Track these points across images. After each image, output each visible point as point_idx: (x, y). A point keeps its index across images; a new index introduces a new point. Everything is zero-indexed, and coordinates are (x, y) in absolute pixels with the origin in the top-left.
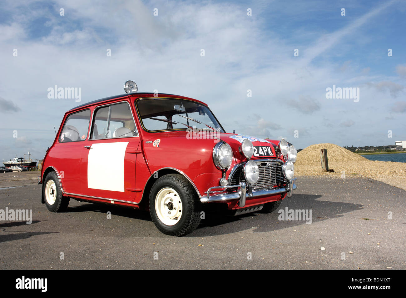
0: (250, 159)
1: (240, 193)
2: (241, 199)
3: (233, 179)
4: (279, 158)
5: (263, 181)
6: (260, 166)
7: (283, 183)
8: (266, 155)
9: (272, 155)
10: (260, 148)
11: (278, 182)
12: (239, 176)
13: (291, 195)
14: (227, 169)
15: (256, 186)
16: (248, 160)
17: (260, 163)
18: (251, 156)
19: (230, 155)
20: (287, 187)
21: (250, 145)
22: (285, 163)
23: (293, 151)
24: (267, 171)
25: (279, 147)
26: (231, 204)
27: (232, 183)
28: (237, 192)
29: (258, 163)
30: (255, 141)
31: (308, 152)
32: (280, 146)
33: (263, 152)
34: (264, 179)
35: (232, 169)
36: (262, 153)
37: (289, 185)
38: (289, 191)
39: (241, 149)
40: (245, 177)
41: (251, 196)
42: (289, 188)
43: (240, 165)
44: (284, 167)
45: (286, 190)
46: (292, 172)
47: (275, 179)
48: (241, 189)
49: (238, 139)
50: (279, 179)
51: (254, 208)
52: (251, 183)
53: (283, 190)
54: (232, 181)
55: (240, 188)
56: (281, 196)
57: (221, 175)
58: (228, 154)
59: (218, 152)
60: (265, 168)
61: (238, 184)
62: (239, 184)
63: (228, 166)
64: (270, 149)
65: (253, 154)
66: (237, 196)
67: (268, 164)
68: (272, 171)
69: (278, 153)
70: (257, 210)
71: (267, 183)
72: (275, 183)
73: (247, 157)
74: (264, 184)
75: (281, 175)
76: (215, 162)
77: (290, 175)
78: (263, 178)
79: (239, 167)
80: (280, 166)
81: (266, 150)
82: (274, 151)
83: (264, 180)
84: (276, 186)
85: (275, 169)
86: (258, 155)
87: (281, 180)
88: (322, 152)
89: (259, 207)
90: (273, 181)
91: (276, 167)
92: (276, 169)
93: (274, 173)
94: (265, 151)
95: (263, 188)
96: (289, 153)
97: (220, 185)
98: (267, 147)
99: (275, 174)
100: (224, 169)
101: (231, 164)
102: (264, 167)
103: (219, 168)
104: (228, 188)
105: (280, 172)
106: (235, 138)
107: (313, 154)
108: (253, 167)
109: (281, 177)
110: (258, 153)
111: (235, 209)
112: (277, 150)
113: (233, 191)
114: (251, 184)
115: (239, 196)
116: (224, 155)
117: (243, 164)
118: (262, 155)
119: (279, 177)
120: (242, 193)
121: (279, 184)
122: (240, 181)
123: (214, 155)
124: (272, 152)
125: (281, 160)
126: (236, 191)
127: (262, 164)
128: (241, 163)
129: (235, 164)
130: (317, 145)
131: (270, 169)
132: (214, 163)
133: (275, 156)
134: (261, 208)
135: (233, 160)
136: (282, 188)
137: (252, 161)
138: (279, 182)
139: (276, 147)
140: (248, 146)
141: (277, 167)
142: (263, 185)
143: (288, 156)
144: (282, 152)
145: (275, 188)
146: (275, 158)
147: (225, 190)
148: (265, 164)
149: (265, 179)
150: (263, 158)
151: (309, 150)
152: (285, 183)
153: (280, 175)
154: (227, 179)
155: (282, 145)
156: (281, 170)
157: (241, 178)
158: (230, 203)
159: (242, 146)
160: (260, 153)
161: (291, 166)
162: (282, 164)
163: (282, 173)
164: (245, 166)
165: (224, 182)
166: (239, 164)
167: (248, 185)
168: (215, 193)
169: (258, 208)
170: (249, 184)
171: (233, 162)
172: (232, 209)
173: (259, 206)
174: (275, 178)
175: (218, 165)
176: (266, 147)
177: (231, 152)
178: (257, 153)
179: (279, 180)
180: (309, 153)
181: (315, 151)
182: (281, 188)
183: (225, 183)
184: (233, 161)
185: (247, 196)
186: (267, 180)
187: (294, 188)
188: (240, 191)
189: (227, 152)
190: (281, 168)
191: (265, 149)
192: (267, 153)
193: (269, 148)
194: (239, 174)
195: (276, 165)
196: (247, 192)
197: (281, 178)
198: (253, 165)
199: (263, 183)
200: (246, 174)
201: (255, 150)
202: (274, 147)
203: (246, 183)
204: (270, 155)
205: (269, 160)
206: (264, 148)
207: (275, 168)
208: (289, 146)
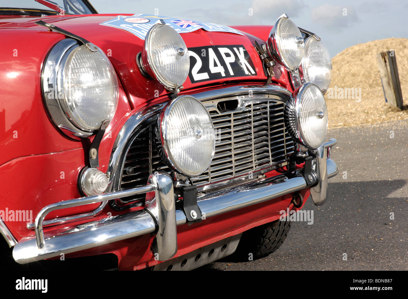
0: (178, 90)
1: (155, 211)
2: (160, 231)
3: (126, 166)
4: (275, 82)
5: (231, 162)
6: (215, 112)
7: (294, 159)
8: (232, 73)
9: (253, 72)
10: (211, 51)
11: (278, 158)
12: (148, 155)
13: (323, 196)
14: (99, 133)
15: (207, 180)
16: (170, 95)
17: (216, 102)
18: (181, 82)
19: (106, 86)
20: (310, 171)
21: (174, 45)
22: (297, 94)
23: (317, 53)
24: (240, 128)
25: (272, 43)
26: (130, 254)
27: (123, 179)
28: (144, 209)
29: (210, 103)
30: (191, 30)
31: (342, 66)
32: (277, 42)
33: (223, 63)
34: (233, 153)
35: (122, 133)
36: (220, 69)
37: (315, 163)
38: (317, 182)
39: (145, 61)
40: (166, 156)
41: (195, 218)
42: (315, 175)
43: (147, 116)
44: (296, 107)
45: (307, 180)
46: (321, 121)
47: (268, 151)
48: (157, 198)
49: (134, 28)
50: (283, 147)
51: (212, 252)
52: (189, 172)
53: (298, 183)
54: (125, 172)
55: (152, 195)
56: (292, 202)
57: (79, 158)
58: (100, 81)
59: (59, 77)
60: (232, 118)
61: (145, 181)
62: (150, 182)
63: (105, 124)
64: (246, 53)
65: (186, 75)
66: (144, 224)
67: (242, 105)
68: (257, 124)
69: (272, 63)
70: (221, 255)
71: (244, 166)
72: (271, 163)
73: (169, 85)
74: (233, 171)
75: (287, 135)
76: (52, 113)
77: (316, 132)
78: (230, 150)
79: (144, 124)
80: (282, 105)
81: (232, 59)
82: (257, 60)
83: (233, 159)
84: (275, 171)
85: (266, 119)
86: (205, 76)
87: (288, 151)
88: (382, 61)
89: (225, 247)
90: (262, 157)
91: (268, 110)
92: (268, 116)
93: (265, 132)
94: (229, 60)
95: (235, 183)
96: (305, 62)
97: (81, 193)
98: (235, 49)
99: (267, 135)
100: (91, 136)
101: (112, 115)
102: (229, 116)
103: (73, 134)
104: (111, 202)
105: (282, 126)
106: (123, 27)
107: (354, 69)
108: (193, 117)
109: (287, 141)
110: (205, 68)
111: (144, 267)
112: (268, 54)
113: (133, 209)
114: (189, 177)
115: (150, 225)
116: (85, 86)
117: (157, 112)
118: (218, 75)
119: (282, 142)
120: (163, 213)
121: (283, 164)
122: (151, 170)
123: (46, 89)
124: (250, 62)
125: (283, 85)
126: (140, 205)
127: (221, 106)
128: (150, 108)
129: (128, 114)
130: (364, 46)
131: (248, 120)
132: (49, 117)
133: (262, 76)
134: (233, 247)
135: (120, 101)
136: (294, 176)
137: (187, 98)
138: (284, 158)
139: (264, 47)
140: (166, 47)
141: (271, 113)
142: (231, 174)
143: (305, 73)
144: (283, 60)
145: (271, 181)
146: (263, 82)
147: (102, 207)
148: (233, 105)
149: (235, 155)
150: (224, 86)
151: (343, 60)
152: (302, 160)
153: (282, 137)
154: (107, 170)
155: (284, 38)
156: (286, 121)
157: (154, 160)
158: (125, 250)
159: (147, 49)
160: (213, 70)
161: (317, 101)
162: (286, 98)
163: (289, 129)
164: (163, 116)
165: (94, 181)
166: (145, 112)
167: (181, 181)
168: (66, 224)
169: (222, 250)
170: (184, 178)
171: (120, 109)
172: (135, 269)
173: (224, 245)
174: (267, 146)
175: (64, 123)
176: (231, 47)
177: (108, 76)
178: (200, 72)
179: (283, 152)
180: (343, 68)
181: (359, 62)
182: (291, 176)
183: (99, 185)
184: (120, 103)
185: (181, 218)
186: (244, 155)
187: (329, 173)
188: (154, 205)
189: (95, 75)
190: (286, 110)
191: (228, 55)
192: (236, 65)
193: (241, 49)
194: (147, 148)
195: (268, 105)
196: (179, 206)
197: (287, 146)
198: (191, 110)
199: (231, 168)
200: (171, 146)
201: (193, 61)
202: (258, 47)
203: (172, 176)
204: (247, 72)
205: (243, 89)
206: (223, 51)
207: (266, 113)
208: (305, 39)
